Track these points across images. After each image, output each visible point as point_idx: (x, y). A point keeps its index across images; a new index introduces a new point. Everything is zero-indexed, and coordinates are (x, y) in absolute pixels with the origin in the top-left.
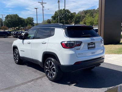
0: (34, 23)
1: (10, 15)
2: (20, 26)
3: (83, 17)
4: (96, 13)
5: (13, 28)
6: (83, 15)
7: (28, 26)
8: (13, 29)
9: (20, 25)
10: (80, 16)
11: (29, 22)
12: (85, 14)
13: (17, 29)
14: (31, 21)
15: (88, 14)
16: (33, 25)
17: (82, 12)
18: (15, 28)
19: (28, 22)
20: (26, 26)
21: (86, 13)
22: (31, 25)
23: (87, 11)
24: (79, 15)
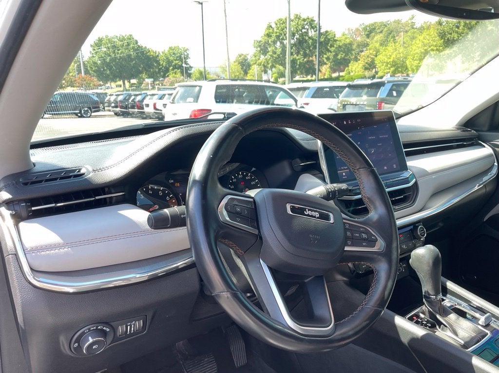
0: (191, 67)
1: (107, 36)
2: (144, 75)
3: (358, 46)
4: (407, 32)
5: (121, 83)
6: (359, 39)
7: (171, 77)
8: (120, 86)
9: (141, 72)
10: (351, 44)
11: (175, 62)
12: (368, 36)
13: (132, 85)
14: (180, 59)
15: (378, 37)
16: (187, 72)
17: (357, 30)
18: (127, 84)
19: (169, 62)
20: (164, 77)
21: (371, 32)
22: (182, 73)
23: (372, 25)
24: (348, 41)
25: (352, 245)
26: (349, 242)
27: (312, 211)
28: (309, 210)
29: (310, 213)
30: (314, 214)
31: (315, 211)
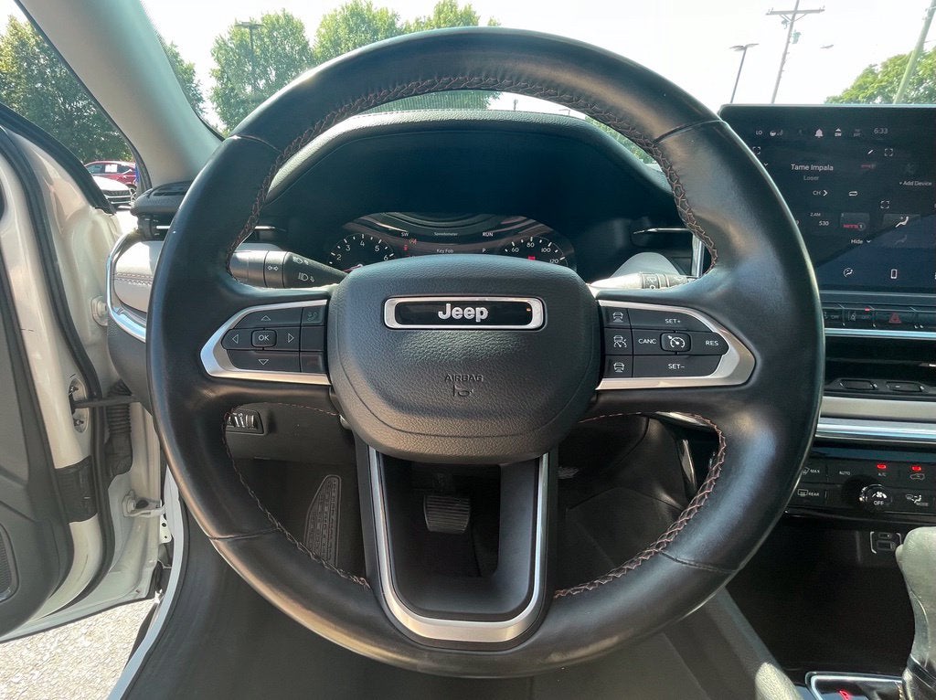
25: (630, 373)
26: (619, 366)
27: (463, 305)
28: (454, 304)
29: (457, 313)
30: (469, 313)
31: (474, 305)
